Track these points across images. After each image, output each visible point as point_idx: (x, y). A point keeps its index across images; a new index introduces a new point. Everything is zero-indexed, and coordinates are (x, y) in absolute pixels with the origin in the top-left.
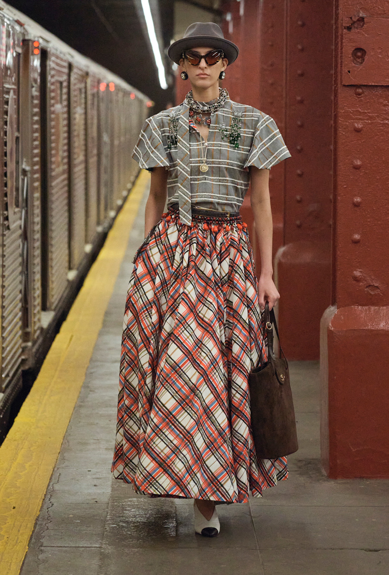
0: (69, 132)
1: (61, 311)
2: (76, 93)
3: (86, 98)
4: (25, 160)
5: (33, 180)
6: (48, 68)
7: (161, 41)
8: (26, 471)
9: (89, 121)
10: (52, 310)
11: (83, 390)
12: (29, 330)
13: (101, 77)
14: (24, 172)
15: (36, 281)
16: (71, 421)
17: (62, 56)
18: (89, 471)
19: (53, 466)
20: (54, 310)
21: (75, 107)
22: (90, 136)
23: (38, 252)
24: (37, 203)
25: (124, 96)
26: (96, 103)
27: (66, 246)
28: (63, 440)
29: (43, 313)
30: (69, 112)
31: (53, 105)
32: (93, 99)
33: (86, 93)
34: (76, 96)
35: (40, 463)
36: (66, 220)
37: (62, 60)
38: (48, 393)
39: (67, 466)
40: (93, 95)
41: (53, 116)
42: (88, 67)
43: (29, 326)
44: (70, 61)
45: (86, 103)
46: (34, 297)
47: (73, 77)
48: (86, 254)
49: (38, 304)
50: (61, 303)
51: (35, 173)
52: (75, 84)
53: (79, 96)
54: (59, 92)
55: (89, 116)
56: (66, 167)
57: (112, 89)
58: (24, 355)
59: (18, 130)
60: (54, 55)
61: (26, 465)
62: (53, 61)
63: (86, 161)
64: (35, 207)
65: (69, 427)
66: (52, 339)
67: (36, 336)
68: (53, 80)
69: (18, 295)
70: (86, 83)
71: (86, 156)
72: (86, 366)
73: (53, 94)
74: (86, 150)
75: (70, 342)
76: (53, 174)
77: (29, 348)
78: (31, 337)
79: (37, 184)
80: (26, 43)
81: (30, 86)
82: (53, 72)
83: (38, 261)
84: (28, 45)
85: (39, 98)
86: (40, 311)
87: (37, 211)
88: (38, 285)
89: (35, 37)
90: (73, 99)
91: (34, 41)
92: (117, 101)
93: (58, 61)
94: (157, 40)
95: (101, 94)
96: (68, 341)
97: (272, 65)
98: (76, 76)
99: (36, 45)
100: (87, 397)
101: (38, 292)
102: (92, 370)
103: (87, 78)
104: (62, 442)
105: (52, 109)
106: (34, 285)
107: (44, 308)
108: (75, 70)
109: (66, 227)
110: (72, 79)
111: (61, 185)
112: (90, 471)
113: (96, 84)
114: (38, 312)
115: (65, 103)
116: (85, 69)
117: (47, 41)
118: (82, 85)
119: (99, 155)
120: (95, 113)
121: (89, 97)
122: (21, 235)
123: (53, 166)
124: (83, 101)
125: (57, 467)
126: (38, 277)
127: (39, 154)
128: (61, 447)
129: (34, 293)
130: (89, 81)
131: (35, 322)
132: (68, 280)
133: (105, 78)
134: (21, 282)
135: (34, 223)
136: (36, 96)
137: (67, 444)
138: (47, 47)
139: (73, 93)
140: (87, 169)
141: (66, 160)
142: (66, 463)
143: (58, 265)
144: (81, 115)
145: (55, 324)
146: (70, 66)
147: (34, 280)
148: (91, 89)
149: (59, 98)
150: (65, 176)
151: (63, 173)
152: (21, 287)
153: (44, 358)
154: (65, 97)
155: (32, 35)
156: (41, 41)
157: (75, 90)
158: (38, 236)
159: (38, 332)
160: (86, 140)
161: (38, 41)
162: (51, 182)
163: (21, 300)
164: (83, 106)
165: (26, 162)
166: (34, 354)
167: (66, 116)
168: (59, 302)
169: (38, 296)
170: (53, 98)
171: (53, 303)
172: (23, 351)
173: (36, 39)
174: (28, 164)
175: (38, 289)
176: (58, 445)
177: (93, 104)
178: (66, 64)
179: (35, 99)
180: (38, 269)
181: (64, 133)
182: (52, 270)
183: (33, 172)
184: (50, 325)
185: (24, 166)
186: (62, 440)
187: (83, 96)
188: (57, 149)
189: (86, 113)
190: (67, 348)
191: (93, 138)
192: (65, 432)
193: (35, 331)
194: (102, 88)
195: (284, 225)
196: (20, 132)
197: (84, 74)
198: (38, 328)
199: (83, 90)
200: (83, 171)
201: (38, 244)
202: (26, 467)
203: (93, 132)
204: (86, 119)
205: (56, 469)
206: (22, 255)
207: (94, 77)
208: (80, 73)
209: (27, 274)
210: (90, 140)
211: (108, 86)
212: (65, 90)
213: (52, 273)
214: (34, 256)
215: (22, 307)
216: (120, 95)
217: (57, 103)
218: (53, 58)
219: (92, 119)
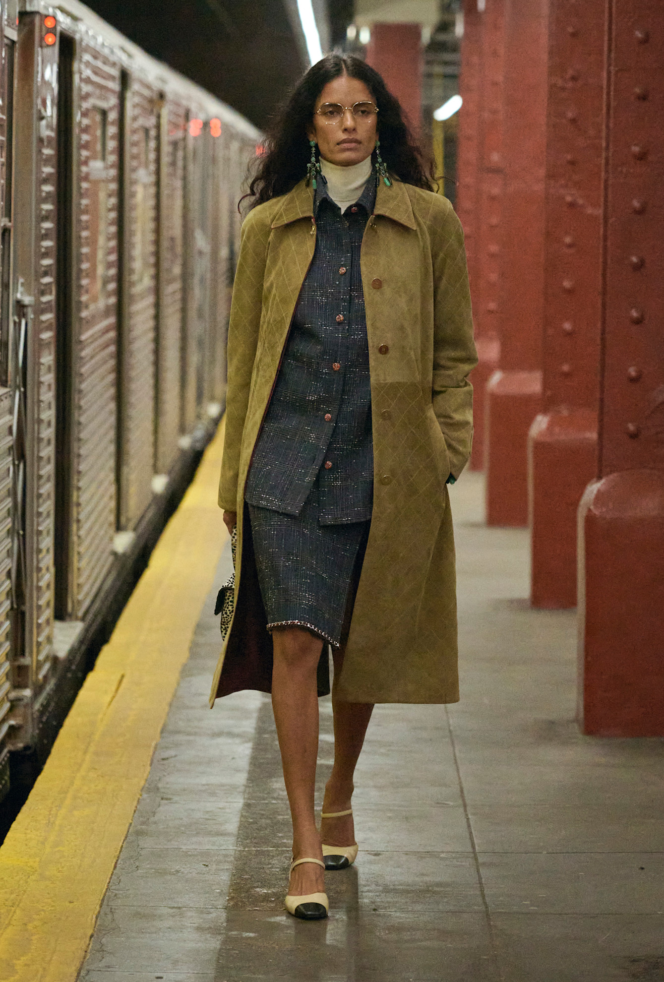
0: (120, 222)
1: (99, 619)
2: (136, 138)
3: (158, 149)
4: (21, 280)
5: (39, 327)
6: (76, 79)
7: (325, 28)
8: (17, 977)
9: (165, 201)
10: (77, 619)
11: (145, 796)
12: (26, 661)
13: (194, 107)
14: (20, 307)
15: (44, 551)
16: (118, 866)
17: (106, 51)
18: (158, 978)
19: (78, 965)
20: (83, 619)
21: (134, 170)
22: (165, 234)
23: (48, 488)
24: (49, 378)
25: (241, 150)
26: (180, 163)
27: (112, 477)
28: (101, 906)
29: (58, 624)
30: (121, 179)
31: (86, 163)
32: (174, 154)
33: (158, 138)
34: (135, 144)
35: (48, 958)
36: (112, 420)
37: (106, 61)
38: (68, 801)
39: (109, 967)
40: (175, 144)
41: (85, 185)
42: (163, 81)
43: (27, 654)
44: (125, 66)
45: (158, 161)
46: (39, 588)
47: (131, 100)
48: (156, 497)
49: (48, 604)
50: (97, 604)
51: (43, 311)
52: (135, 119)
53: (143, 144)
54: (99, 133)
55: (165, 192)
56: (113, 300)
57: (216, 132)
58: (15, 716)
59: (8, 214)
60: (88, 49)
61: (18, 962)
62: (88, 64)
63: (157, 291)
64: (44, 389)
65: (114, 879)
66: (79, 683)
67: (41, 677)
68: (86, 105)
69: (3, 583)
70: (159, 117)
71: (157, 277)
72: (153, 744)
73: (85, 137)
74: (157, 265)
75: (117, 690)
76: (84, 314)
77: (25, 701)
78: (32, 678)
79: (47, 335)
80: (26, 18)
81: (35, 117)
82: (86, 88)
83: (48, 506)
84: (32, 23)
85: (54, 143)
86: (52, 618)
87: (48, 396)
88: (47, 560)
89: (46, 8)
90: (129, 150)
91: (47, 16)
92: (227, 160)
93: (99, 64)
94: (318, 26)
95: (191, 143)
96: (114, 688)
97: (574, 79)
98: (137, 100)
99: (49, 23)
100: (154, 813)
101: (48, 577)
102: (166, 754)
103: (160, 108)
104: (99, 912)
105: (84, 169)
106: (38, 562)
107: (61, 614)
108: (135, 86)
109: (112, 434)
110: (129, 105)
111: (101, 341)
112: (161, 978)
113: (181, 121)
114: (48, 622)
115: (112, 158)
116: (157, 85)
117: (75, 19)
118: (151, 121)
119: (186, 277)
120: (179, 184)
121: (166, 149)
122: (10, 449)
123: (84, 298)
124: (152, 156)
125: (86, 967)
126: (47, 542)
127: (54, 269)
128: (96, 922)
129: (38, 580)
130: (165, 112)
131: (39, 644)
132: (115, 554)
133: (201, 108)
134: (9, 553)
135: (40, 421)
136: (48, 137)
137: (110, 917)
138: (75, 32)
139: (129, 138)
140: (157, 305)
141: (112, 286)
142: (107, 960)
143: (93, 518)
144: (145, 186)
145: (83, 648)
146: (125, 77)
147: (39, 551)
148: (169, 132)
149: (99, 147)
150: (112, 320)
151: (106, 313)
152: (10, 564)
153: (60, 725)
154: (112, 144)
155: (42, 3)
156: (61, 17)
157: (134, 132)
158: (48, 451)
159: (47, 666)
160: (157, 242)
161: (54, 18)
162: (80, 334)
163: (8, 594)
164: (152, 167)
165: (22, 284)
166: (37, 714)
167: (113, 186)
168: (93, 602)
169: (48, 586)
170: (86, 146)
171: (80, 602)
172: (11, 709)
173: (51, 10)
174: (28, 292)
175: (48, 569)
176: (90, 919)
177: (173, 164)
178: (115, 72)
179: (47, 147)
180: (47, 525)
181: (111, 224)
182: (78, 529)
183: (40, 310)
184: (73, 652)
185: (19, 296)
186: (98, 907)
187: (152, 144)
188: (92, 258)
189: (158, 184)
190: (110, 704)
191: (172, 239)
192: (104, 890)
193: (39, 665)
194: (194, 129)
195: (600, 435)
196: (12, 219)
197: (155, 97)
198: (47, 658)
199: (153, 133)
200: (151, 312)
201: (48, 469)
202: (18, 967)
203: (174, 226)
204: (158, 196)
205: (83, 973)
206: (13, 493)
207: (178, 104)
208: (146, 93)
209: (24, 536)
210: (165, 244)
211: (206, 125)
212: (112, 130)
213: (79, 537)
214: (39, 496)
215: (12, 608)
216: (235, 146)
217: (94, 158)
218: (87, 57)
219: (171, 196)
